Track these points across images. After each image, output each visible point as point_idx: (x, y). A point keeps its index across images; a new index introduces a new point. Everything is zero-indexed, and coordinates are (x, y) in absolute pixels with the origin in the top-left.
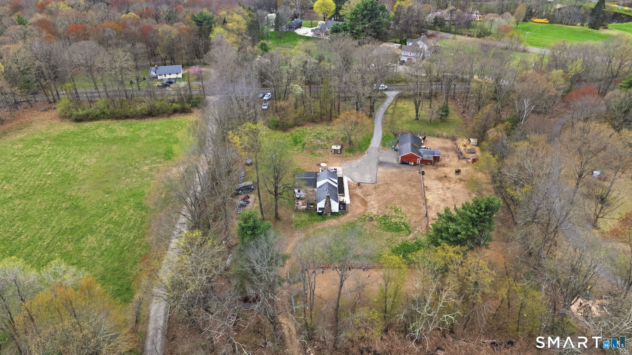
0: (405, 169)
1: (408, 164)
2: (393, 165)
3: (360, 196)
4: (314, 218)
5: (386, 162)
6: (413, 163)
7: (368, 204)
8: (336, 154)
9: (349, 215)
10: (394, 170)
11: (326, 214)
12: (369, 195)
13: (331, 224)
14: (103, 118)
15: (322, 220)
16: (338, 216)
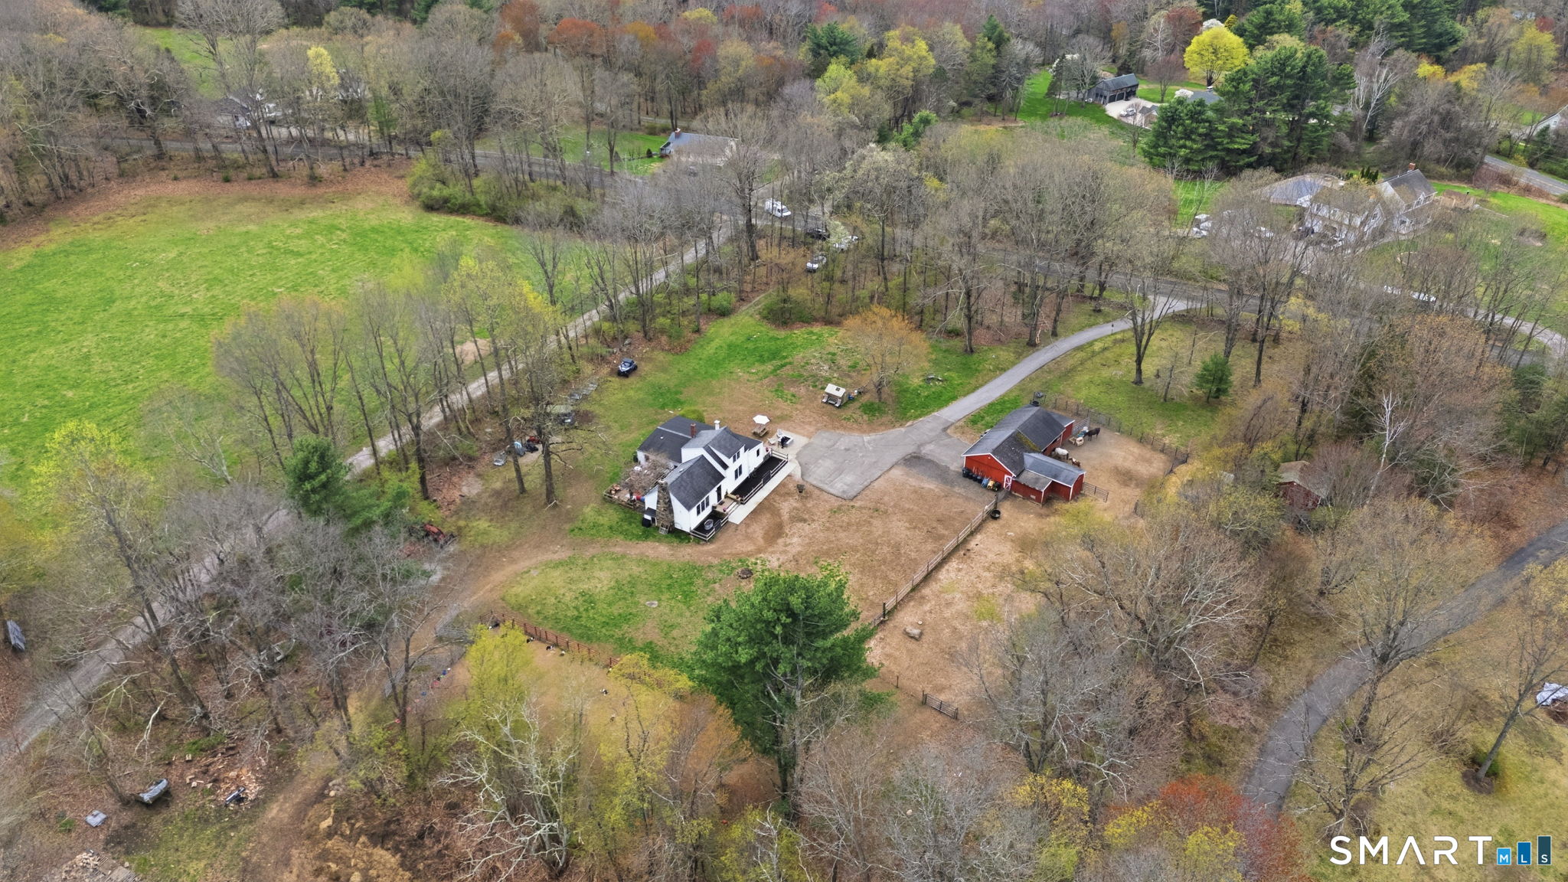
0: (962, 491)
1: (980, 481)
2: (939, 472)
3: (780, 516)
4: (626, 527)
5: (929, 461)
6: (991, 484)
7: (780, 541)
8: (829, 407)
9: (710, 547)
10: (931, 485)
11: (658, 528)
12: (805, 521)
13: (650, 553)
14: (474, 213)
15: (638, 537)
16: (682, 541)
